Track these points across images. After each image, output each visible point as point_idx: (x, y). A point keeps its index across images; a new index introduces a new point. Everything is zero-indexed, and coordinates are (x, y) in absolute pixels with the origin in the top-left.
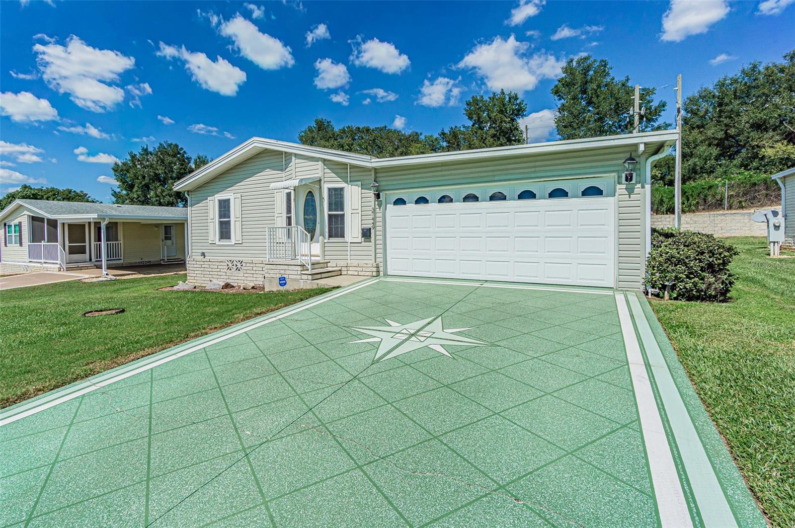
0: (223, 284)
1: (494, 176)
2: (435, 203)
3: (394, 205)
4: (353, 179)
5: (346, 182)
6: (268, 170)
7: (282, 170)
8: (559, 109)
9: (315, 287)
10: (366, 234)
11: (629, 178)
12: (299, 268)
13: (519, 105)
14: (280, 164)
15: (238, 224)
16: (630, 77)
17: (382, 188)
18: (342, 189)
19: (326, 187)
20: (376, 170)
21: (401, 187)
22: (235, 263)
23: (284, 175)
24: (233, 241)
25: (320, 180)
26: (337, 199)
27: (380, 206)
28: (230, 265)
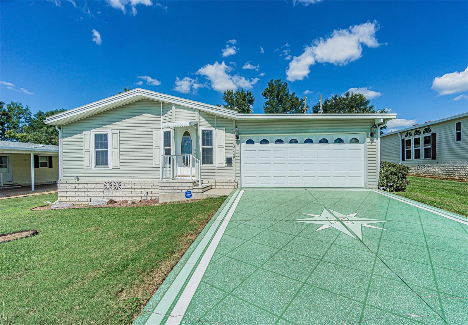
0: (108, 200)
1: (308, 130)
2: (273, 143)
3: (246, 143)
4: (218, 125)
5: (214, 127)
6: (146, 114)
7: (160, 115)
8: (266, 103)
9: (205, 197)
10: (229, 161)
11: (372, 135)
12: (192, 185)
13: (252, 98)
14: (159, 110)
15: (116, 154)
16: (295, 93)
17: (240, 133)
18: (211, 132)
19: (200, 129)
20: (236, 121)
21: (252, 132)
22: (113, 184)
23: (161, 119)
24: (110, 166)
25: (197, 125)
26: (208, 137)
27: (238, 144)
28: (108, 185)
